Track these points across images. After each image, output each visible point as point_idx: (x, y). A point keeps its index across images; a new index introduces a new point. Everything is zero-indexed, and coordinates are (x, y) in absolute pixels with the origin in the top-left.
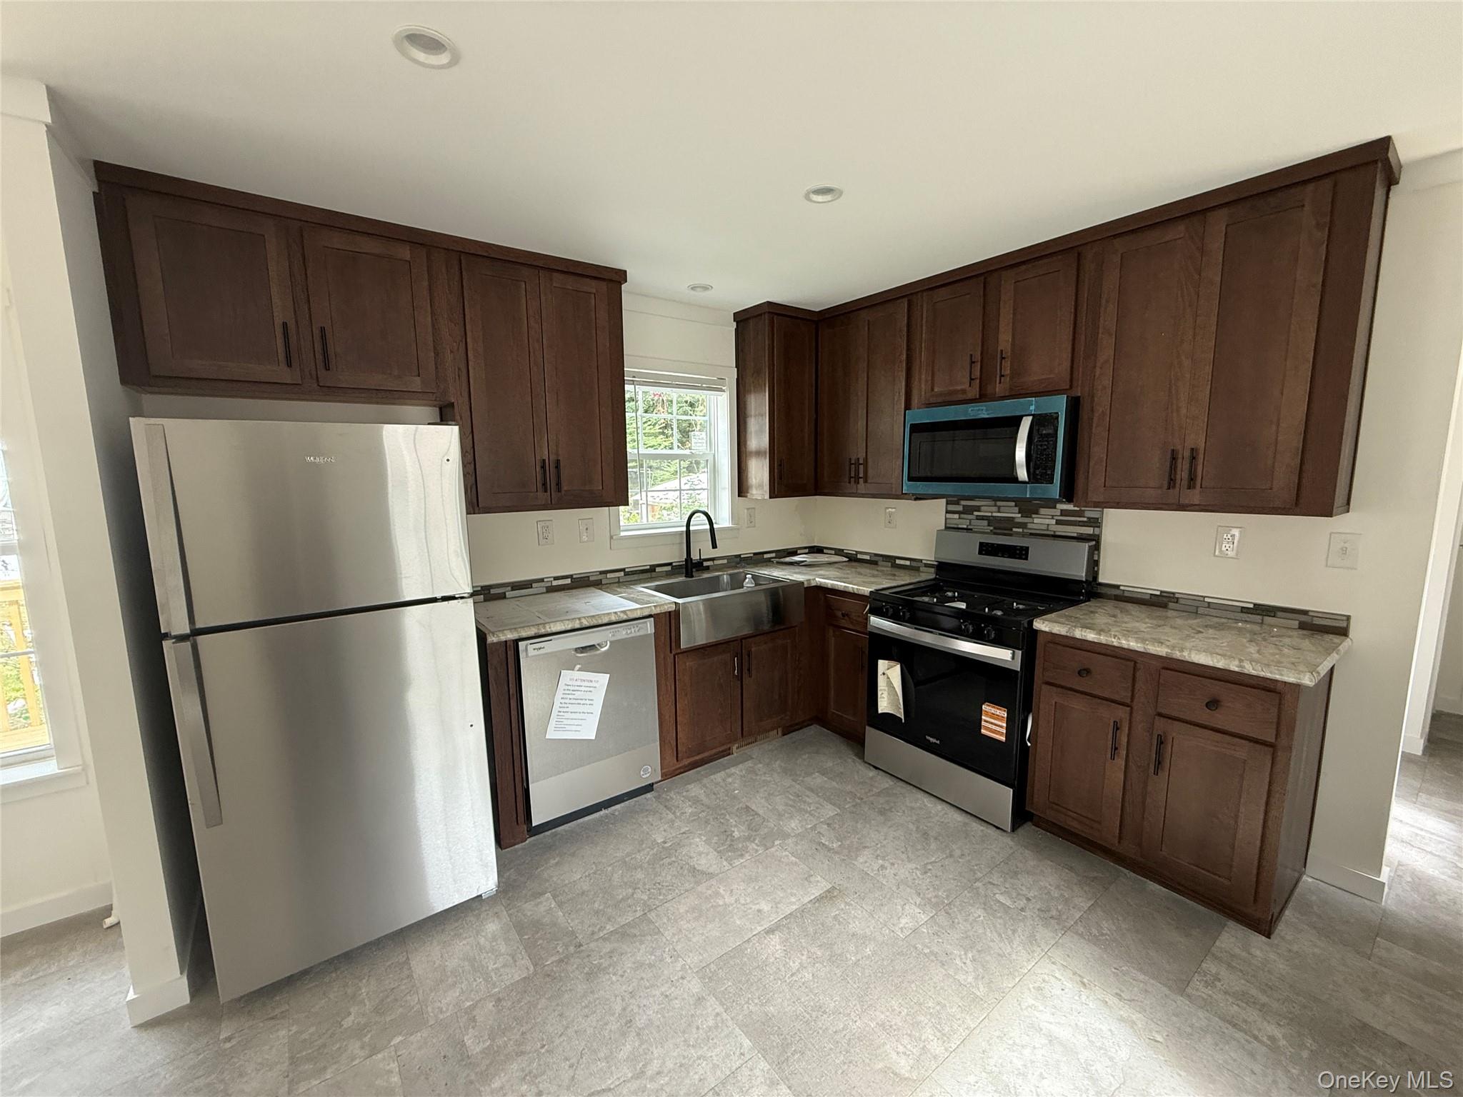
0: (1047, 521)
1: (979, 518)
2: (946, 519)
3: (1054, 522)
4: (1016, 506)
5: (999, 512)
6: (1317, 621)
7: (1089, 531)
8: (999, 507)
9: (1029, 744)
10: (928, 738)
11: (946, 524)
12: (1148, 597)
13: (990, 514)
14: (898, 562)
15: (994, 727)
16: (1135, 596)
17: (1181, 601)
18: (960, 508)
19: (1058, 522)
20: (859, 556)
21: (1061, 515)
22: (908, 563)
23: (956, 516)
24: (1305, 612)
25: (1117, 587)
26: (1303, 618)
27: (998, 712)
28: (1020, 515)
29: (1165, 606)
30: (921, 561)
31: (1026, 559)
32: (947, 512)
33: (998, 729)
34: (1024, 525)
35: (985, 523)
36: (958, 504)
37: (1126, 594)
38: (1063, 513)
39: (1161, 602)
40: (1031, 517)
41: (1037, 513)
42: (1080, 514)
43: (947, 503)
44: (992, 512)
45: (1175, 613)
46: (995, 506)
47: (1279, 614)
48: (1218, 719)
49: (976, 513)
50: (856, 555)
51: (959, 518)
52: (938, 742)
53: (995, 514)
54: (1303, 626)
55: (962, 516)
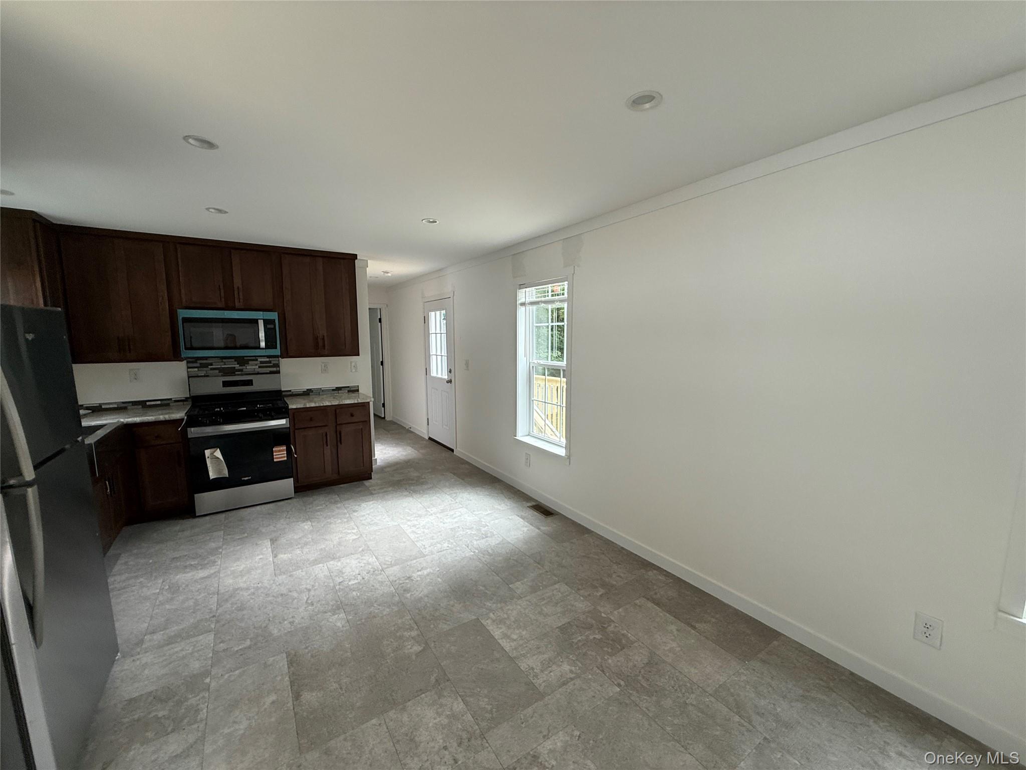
0: (254, 367)
1: (212, 369)
2: (188, 372)
3: (257, 367)
4: (235, 361)
5: (225, 365)
6: (352, 389)
7: (275, 369)
8: (225, 362)
9: (296, 456)
10: (243, 479)
11: (188, 375)
12: (302, 392)
13: (220, 367)
14: (148, 403)
15: (280, 456)
16: (297, 393)
17: (314, 391)
18: (198, 365)
19: (260, 367)
20: (103, 407)
21: (261, 364)
22: (159, 402)
23: (196, 369)
24: (348, 387)
25: (290, 391)
26: (348, 389)
27: (281, 448)
28: (238, 365)
29: (308, 394)
30: (171, 399)
31: (252, 385)
32: (188, 368)
33: (282, 456)
34: (241, 370)
35: (217, 371)
36: (197, 362)
37: (294, 393)
38: (261, 362)
39: (307, 393)
40: (245, 366)
41: (248, 364)
42: (270, 362)
43: (188, 362)
44: (221, 365)
45: (314, 396)
46: (222, 362)
47: (343, 389)
48: (354, 419)
49: (210, 367)
50: (101, 406)
51: (198, 370)
52: (250, 478)
53: (223, 366)
54: (349, 391)
55: (200, 369)
